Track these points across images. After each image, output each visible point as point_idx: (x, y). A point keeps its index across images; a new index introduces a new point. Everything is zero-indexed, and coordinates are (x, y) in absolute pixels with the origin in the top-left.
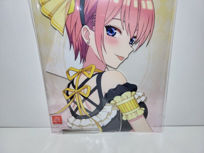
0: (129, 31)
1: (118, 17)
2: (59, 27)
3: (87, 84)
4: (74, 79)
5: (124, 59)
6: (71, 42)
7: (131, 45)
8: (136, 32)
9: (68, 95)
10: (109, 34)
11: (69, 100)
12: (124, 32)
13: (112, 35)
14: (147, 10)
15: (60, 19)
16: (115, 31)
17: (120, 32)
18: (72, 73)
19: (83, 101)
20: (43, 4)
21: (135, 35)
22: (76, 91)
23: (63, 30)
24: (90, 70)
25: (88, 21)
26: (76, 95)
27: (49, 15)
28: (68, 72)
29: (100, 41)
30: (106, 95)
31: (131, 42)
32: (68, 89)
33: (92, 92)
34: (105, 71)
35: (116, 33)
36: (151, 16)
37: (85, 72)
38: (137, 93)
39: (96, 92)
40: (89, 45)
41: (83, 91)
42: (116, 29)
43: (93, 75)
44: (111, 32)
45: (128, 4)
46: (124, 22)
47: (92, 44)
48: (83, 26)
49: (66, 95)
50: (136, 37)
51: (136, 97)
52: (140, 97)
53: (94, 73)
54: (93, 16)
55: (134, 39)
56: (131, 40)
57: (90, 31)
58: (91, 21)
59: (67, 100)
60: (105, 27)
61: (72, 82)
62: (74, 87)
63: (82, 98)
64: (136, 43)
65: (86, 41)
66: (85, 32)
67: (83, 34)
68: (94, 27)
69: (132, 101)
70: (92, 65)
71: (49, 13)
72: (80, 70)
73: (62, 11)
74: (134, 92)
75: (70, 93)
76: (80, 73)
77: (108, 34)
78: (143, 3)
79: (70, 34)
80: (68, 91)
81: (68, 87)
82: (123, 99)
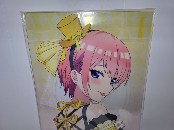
0: (110, 74)
1: (101, 63)
2: (52, 70)
3: (74, 114)
4: (63, 110)
5: (106, 95)
6: (62, 82)
7: (112, 85)
8: (116, 75)
9: (58, 122)
10: (94, 76)
11: (59, 126)
12: (106, 75)
13: (96, 77)
14: (124, 59)
15: (53, 65)
16: (98, 74)
17: (103, 75)
18: (62, 105)
19: (71, 127)
20: (39, 54)
21: (115, 77)
22: (65, 119)
23: (55, 73)
24: (77, 103)
25: (76, 67)
26: (65, 122)
27: (44, 62)
28: (58, 105)
29: (86, 81)
30: (91, 122)
31: (111, 83)
32: (58, 118)
33: (78, 120)
34: (89, 104)
35: (99, 75)
36: (128, 64)
37: (73, 105)
38: (116, 122)
39: (82, 120)
40: (76, 84)
41: (70, 119)
42: (99, 72)
43: (80, 107)
44: (96, 75)
45: (110, 55)
46: (106, 68)
47: (80, 84)
48: (72, 70)
49: (56, 123)
50: (116, 79)
51: (116, 124)
52: (119, 125)
53: (80, 106)
54: (80, 63)
55: (114, 81)
56: (112, 81)
57: (78, 74)
58: (78, 66)
59: (57, 127)
60: (90, 71)
61: (62, 112)
62: (63, 116)
63: (70, 125)
64: (116, 83)
65: (74, 81)
66: (74, 74)
67: (72, 76)
68: (81, 71)
69: (112, 128)
70: (79, 99)
71: (44, 60)
72: (69, 103)
73: (55, 59)
74: (114, 121)
75: (59, 121)
76: (68, 105)
77: (92, 76)
78: (122, 54)
79: (61, 76)
80: (58, 119)
81: (58, 116)
82: (104, 126)
